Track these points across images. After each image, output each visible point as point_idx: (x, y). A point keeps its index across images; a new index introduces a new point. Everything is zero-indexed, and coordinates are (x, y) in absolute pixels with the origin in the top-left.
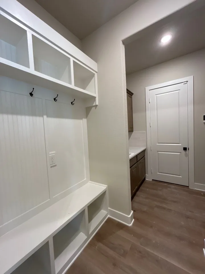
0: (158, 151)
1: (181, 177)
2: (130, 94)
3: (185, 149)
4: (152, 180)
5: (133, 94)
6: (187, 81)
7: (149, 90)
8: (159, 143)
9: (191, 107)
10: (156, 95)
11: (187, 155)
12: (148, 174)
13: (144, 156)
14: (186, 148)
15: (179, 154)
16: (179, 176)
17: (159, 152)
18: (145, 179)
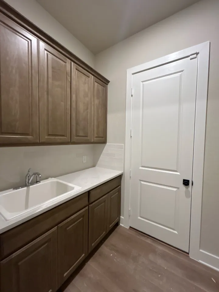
0: (140, 180)
1: (176, 232)
2: (104, 83)
3: (186, 183)
4: (130, 227)
5: (108, 82)
6: (197, 54)
7: (133, 74)
8: (142, 167)
9: (202, 104)
10: (142, 82)
11: (189, 195)
12: (123, 217)
13: (119, 186)
14: (188, 181)
15: (175, 189)
16: (174, 230)
17: (142, 182)
18: (117, 224)
